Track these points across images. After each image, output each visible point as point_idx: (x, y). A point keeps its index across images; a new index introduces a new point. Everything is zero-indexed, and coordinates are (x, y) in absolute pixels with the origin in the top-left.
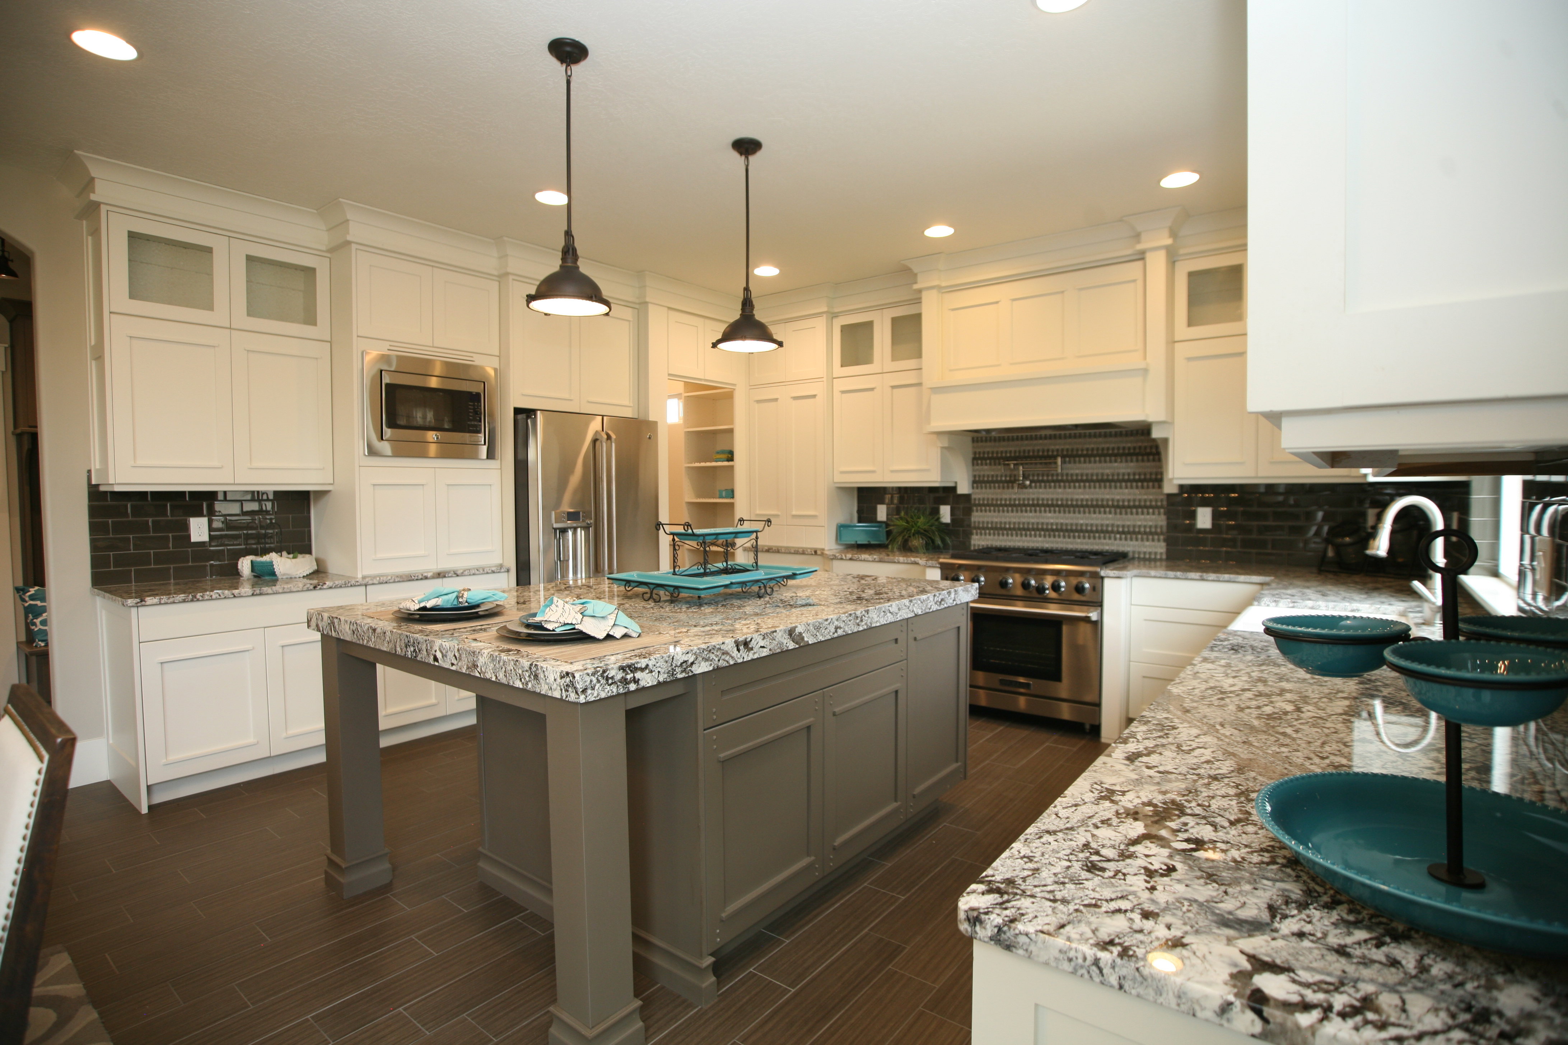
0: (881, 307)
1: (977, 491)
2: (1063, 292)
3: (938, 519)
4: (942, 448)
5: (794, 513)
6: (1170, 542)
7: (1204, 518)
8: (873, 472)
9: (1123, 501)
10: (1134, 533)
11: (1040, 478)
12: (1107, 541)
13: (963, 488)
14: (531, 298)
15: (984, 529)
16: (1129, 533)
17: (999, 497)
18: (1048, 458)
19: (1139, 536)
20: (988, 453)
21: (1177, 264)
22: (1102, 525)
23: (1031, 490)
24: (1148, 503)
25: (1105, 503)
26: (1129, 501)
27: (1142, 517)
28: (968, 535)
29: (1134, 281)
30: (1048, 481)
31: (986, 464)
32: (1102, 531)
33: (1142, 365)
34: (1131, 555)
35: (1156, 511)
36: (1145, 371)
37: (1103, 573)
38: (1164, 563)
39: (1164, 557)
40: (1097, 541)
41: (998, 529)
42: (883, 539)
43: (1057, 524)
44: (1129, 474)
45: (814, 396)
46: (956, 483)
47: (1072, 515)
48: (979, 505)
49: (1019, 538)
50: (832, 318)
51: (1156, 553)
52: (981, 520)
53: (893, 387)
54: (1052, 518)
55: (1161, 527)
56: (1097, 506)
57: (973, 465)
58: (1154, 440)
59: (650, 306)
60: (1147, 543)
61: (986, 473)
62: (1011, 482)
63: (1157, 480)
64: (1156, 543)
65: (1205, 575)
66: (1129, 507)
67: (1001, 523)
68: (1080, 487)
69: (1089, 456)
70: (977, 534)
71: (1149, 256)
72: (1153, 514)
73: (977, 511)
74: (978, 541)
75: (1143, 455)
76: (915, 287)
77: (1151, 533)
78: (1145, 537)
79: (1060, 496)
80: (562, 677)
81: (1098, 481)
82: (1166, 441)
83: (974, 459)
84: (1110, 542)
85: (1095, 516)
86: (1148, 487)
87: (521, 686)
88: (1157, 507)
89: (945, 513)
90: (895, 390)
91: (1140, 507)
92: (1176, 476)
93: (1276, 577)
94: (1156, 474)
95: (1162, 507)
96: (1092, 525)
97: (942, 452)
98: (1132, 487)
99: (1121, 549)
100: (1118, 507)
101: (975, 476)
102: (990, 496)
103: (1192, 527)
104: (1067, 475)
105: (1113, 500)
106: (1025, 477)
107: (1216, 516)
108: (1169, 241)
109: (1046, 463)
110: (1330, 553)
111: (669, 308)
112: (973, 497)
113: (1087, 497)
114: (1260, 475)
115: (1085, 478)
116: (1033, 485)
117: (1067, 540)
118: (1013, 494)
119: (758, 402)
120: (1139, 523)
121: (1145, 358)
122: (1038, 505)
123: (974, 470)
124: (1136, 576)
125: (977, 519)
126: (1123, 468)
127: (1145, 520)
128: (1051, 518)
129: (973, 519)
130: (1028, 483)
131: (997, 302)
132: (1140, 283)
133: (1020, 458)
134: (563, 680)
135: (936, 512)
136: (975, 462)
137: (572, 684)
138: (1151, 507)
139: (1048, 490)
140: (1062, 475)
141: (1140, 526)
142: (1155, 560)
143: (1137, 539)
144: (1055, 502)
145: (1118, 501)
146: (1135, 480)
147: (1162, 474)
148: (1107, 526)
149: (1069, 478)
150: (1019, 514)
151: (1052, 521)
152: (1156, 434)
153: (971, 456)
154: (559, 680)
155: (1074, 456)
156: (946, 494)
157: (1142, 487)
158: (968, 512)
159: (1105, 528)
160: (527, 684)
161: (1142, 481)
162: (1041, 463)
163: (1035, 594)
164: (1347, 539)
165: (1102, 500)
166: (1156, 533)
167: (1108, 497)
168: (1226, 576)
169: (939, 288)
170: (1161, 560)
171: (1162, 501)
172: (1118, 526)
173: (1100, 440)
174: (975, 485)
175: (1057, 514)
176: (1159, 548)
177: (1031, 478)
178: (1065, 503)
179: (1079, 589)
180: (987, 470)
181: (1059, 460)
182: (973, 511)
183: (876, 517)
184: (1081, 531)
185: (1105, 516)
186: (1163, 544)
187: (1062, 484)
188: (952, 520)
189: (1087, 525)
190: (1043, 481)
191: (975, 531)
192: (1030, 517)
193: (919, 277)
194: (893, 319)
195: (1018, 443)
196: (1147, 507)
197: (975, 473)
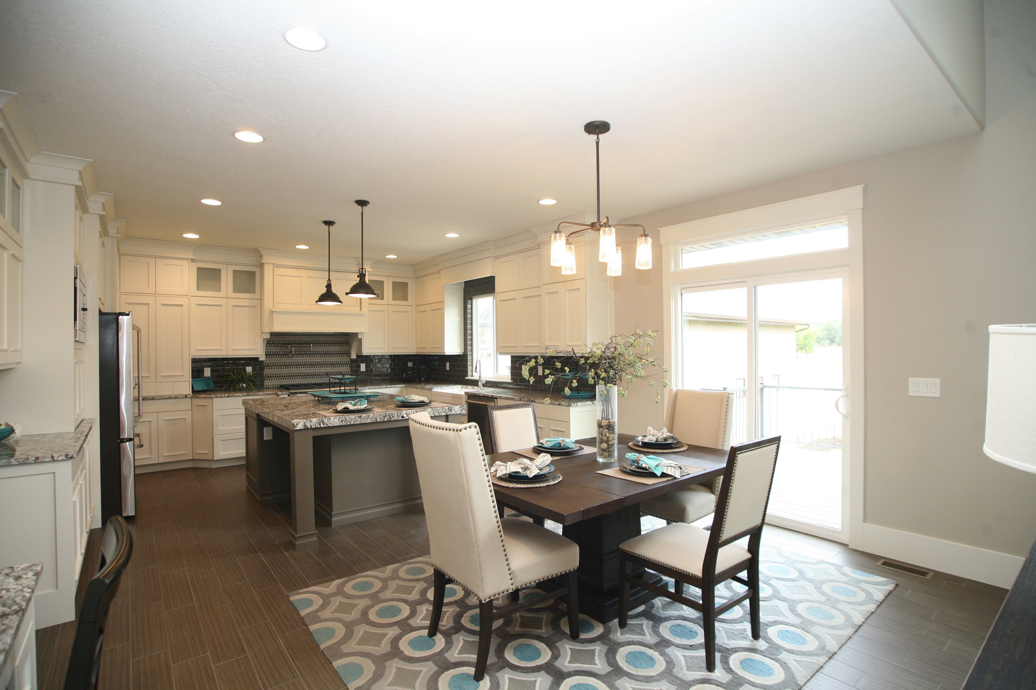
0: (227, 264)
1: (267, 359)
3: (244, 373)
5: (163, 374)
7: (363, 368)
8: (221, 350)
9: (334, 362)
13: (261, 358)
15: (270, 377)
17: (279, 361)
18: (305, 343)
20: (273, 341)
23: (294, 358)
26: (336, 362)
27: (341, 368)
28: (261, 380)
30: (302, 354)
31: (273, 347)
33: (359, 312)
41: (278, 377)
43: (307, 373)
44: (337, 351)
45: (181, 305)
46: (258, 355)
47: (313, 369)
48: (269, 366)
49: (289, 380)
50: (192, 262)
52: (269, 373)
53: (234, 306)
56: (324, 364)
57: (267, 346)
58: (356, 339)
61: (273, 351)
62: (286, 354)
63: (348, 353)
66: (336, 364)
67: (279, 374)
68: (316, 357)
69: (320, 344)
70: (268, 379)
72: (347, 366)
73: (268, 369)
74: (267, 383)
79: (308, 361)
81: (324, 354)
82: (362, 339)
83: (267, 344)
85: (323, 368)
86: (343, 356)
89: (249, 369)
90: (234, 308)
91: (340, 364)
92: (364, 352)
93: (407, 384)
94: (350, 350)
95: (349, 364)
98: (337, 356)
100: (331, 364)
101: (267, 352)
102: (275, 362)
103: (357, 371)
109: (303, 346)
112: (266, 362)
113: (320, 361)
114: (390, 352)
115: (318, 353)
116: (296, 356)
117: (311, 379)
118: (286, 360)
121: (361, 310)
122: (298, 365)
125: (267, 373)
126: (335, 349)
128: (304, 370)
129: (264, 372)
130: (294, 355)
133: (292, 344)
135: (244, 370)
138: (345, 364)
139: (303, 358)
140: (313, 351)
145: (331, 362)
146: (338, 354)
149: (315, 353)
150: (289, 369)
152: (360, 337)
156: (253, 361)
157: (341, 356)
158: (262, 369)
160: (447, 413)
162: (300, 346)
167: (327, 360)
169: (273, 264)
171: (349, 361)
174: (267, 356)
175: (307, 368)
177: (297, 353)
178: (310, 363)
181: (311, 345)
182: (266, 369)
183: (203, 375)
187: (312, 355)
188: (252, 373)
190: (300, 354)
191: (266, 378)
192: (294, 370)
193: (264, 257)
194: (235, 271)
195: (289, 337)
196: (343, 364)
197: (267, 350)
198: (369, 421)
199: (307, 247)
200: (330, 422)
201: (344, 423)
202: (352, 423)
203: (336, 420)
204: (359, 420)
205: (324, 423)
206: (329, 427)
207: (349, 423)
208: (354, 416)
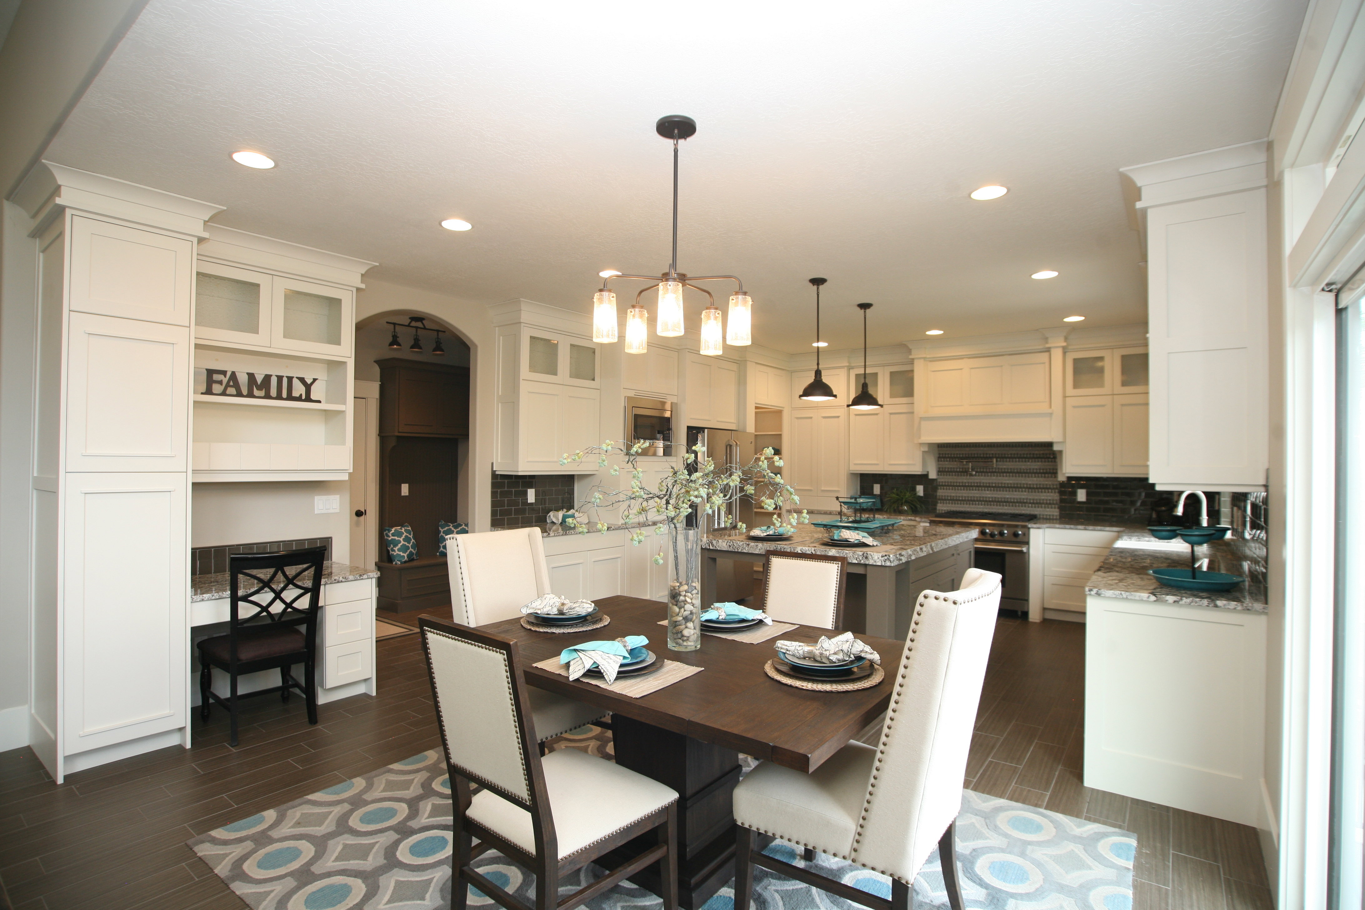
0: (884, 365)
1: (941, 477)
2: (1002, 366)
3: (916, 494)
4: (924, 452)
5: (823, 489)
6: (1061, 509)
7: (1081, 495)
8: (877, 464)
9: (1033, 485)
10: (1040, 503)
11: (982, 470)
12: (1024, 508)
13: (933, 475)
14: (801, 396)
15: (945, 500)
16: (1037, 503)
17: (955, 481)
18: (987, 458)
19: (1043, 505)
20: (948, 454)
21: (1067, 354)
22: (1020, 499)
23: (976, 477)
24: (1048, 486)
25: (1022, 486)
26: (1037, 484)
27: (1045, 494)
28: (935, 504)
29: (1044, 363)
30: (987, 472)
31: (947, 461)
32: (1020, 502)
33: (1050, 411)
34: (1038, 516)
35: (1053, 491)
36: (1051, 414)
37: (1030, 526)
38: (1058, 521)
39: (1058, 517)
40: (1018, 508)
41: (954, 500)
42: (879, 506)
43: (992, 498)
44: (1036, 469)
45: (838, 417)
46: (928, 472)
47: (1001, 492)
48: (942, 486)
49: (968, 506)
50: (850, 369)
51: (1053, 515)
52: (943, 494)
53: (891, 414)
54: (990, 494)
55: (1056, 500)
56: (1017, 487)
57: (938, 461)
58: (1054, 451)
59: (748, 362)
60: (1048, 510)
61: (947, 466)
62: (965, 472)
63: (1054, 473)
64: (1053, 510)
65: (1087, 527)
66: (1037, 488)
67: (956, 496)
68: (1006, 476)
69: (1012, 458)
70: (941, 503)
71: (1053, 351)
72: (1052, 492)
73: (941, 489)
74: (942, 507)
75: (1045, 458)
76: (911, 357)
77: (1050, 504)
78: (1047, 506)
79: (994, 481)
80: (882, 557)
81: (1018, 473)
82: (1061, 452)
83: (939, 458)
84: (1025, 508)
85: (1016, 493)
86: (1048, 477)
87: (857, 562)
88: (1054, 489)
89: (920, 490)
90: (891, 416)
91: (1043, 488)
92: (1067, 471)
93: (1126, 528)
94: (1053, 469)
95: (1056, 488)
96: (1014, 499)
97: (923, 454)
98: (1038, 477)
99: (1032, 513)
100: (1030, 488)
101: (939, 468)
102: (950, 480)
103: (1074, 501)
104: (999, 469)
105: (1027, 484)
106: (973, 470)
107: (1088, 494)
108: (1064, 344)
109: (985, 462)
110: (1154, 516)
111: (756, 363)
112: (939, 480)
113: (1011, 482)
114: (1115, 472)
115: (1009, 471)
116: (977, 474)
117: (999, 507)
118: (964, 479)
119: (798, 418)
120: (1043, 498)
121: (1051, 407)
122: (980, 486)
123: (938, 464)
124: (1047, 528)
125: (941, 494)
126: (1033, 465)
127: (1047, 496)
128: (988, 494)
129: (938, 494)
130: (974, 473)
131: (961, 369)
132: (1047, 365)
133: (969, 458)
134: (883, 558)
135: (914, 489)
136: (940, 459)
137: (889, 559)
138: (1050, 489)
139: (986, 477)
140: (996, 468)
141: (1043, 500)
142: (1053, 519)
143: (1042, 507)
144: (991, 485)
145: (1030, 484)
146: (1041, 473)
147: (1056, 469)
148: (1024, 499)
149: (1000, 471)
150: (968, 491)
151: (989, 496)
152: (1056, 448)
153: (937, 456)
154: (880, 558)
155: (1003, 458)
156: (922, 478)
157: (1045, 477)
158: (935, 489)
159: (1022, 501)
160: (860, 561)
161: (1043, 473)
162: (982, 462)
163: (988, 537)
164: (1163, 508)
165: (1020, 484)
166: (1053, 504)
167: (1024, 482)
168: (1099, 528)
169: (924, 358)
170: (1056, 519)
171: (1056, 485)
172: (1030, 499)
173: (1019, 449)
174: (940, 474)
175: (992, 492)
176: (1055, 512)
177: (976, 470)
178: (997, 485)
179: (1016, 535)
180: (947, 465)
181: (995, 460)
182: (938, 489)
183: (873, 492)
184: (1007, 502)
185: (1022, 493)
186: (1057, 510)
187: (995, 474)
188: (924, 494)
189: (1011, 498)
190: (983, 472)
191: (939, 501)
192: (975, 493)
193: (913, 352)
194: (892, 373)
195: (967, 449)
196: (1048, 489)
197: (940, 466)
198: (757, 552)
199: (941, 332)
200: (718, 545)
201: (731, 549)
202: (740, 550)
203: (724, 544)
204: (747, 549)
205: (713, 545)
206: (717, 550)
207: (736, 550)
208: (742, 543)
